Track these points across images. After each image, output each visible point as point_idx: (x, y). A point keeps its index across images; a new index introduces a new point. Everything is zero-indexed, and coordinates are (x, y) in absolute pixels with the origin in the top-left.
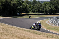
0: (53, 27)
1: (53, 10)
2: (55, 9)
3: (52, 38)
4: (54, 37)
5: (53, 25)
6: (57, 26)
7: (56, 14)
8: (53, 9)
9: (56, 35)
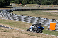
0: (3, 20)
1: (3, 3)
2: (5, 1)
3: (2, 31)
4: (4, 31)
5: (3, 19)
6: (7, 19)
7: (6, 6)
8: (3, 1)
9: (5, 28)
